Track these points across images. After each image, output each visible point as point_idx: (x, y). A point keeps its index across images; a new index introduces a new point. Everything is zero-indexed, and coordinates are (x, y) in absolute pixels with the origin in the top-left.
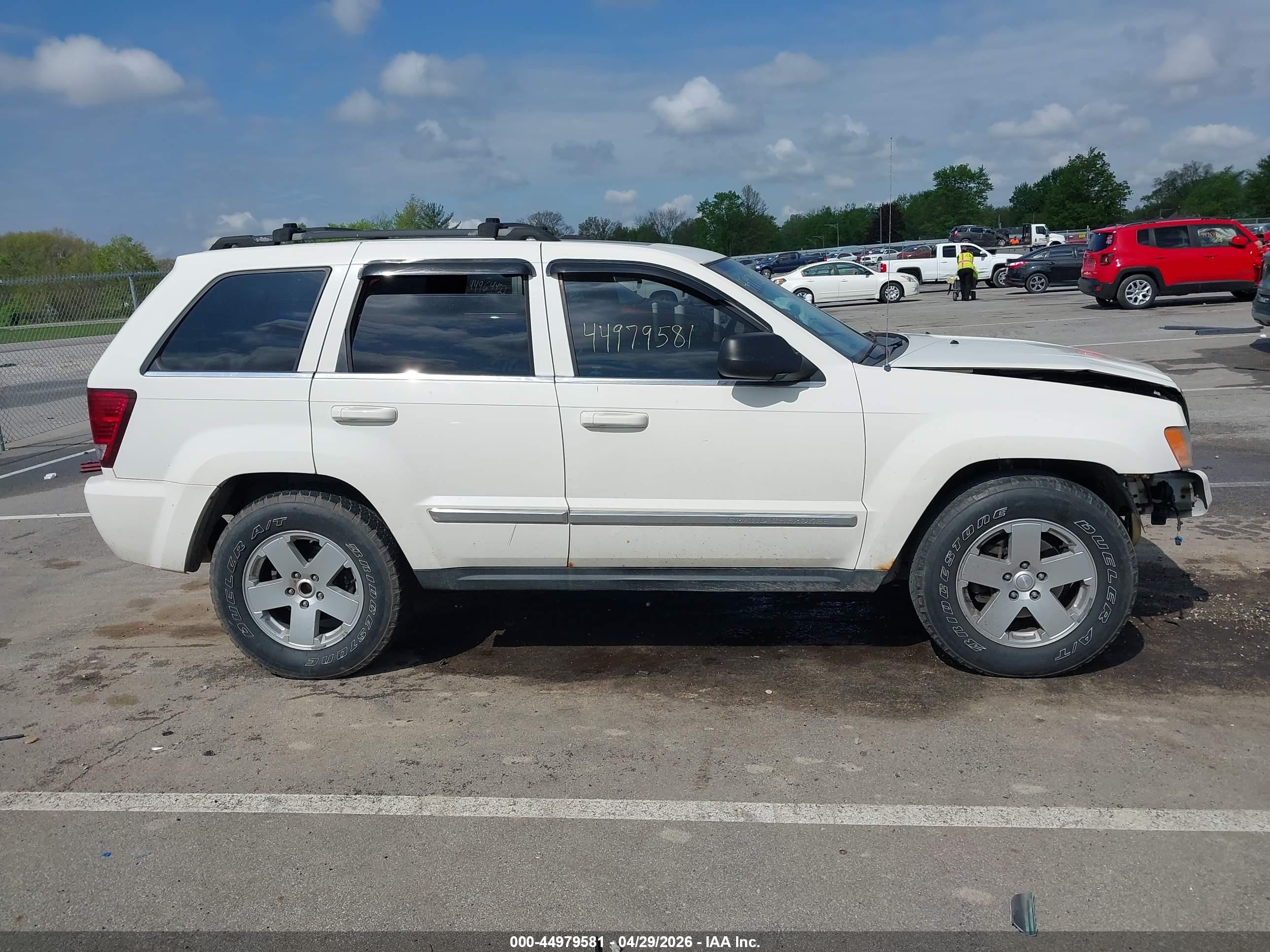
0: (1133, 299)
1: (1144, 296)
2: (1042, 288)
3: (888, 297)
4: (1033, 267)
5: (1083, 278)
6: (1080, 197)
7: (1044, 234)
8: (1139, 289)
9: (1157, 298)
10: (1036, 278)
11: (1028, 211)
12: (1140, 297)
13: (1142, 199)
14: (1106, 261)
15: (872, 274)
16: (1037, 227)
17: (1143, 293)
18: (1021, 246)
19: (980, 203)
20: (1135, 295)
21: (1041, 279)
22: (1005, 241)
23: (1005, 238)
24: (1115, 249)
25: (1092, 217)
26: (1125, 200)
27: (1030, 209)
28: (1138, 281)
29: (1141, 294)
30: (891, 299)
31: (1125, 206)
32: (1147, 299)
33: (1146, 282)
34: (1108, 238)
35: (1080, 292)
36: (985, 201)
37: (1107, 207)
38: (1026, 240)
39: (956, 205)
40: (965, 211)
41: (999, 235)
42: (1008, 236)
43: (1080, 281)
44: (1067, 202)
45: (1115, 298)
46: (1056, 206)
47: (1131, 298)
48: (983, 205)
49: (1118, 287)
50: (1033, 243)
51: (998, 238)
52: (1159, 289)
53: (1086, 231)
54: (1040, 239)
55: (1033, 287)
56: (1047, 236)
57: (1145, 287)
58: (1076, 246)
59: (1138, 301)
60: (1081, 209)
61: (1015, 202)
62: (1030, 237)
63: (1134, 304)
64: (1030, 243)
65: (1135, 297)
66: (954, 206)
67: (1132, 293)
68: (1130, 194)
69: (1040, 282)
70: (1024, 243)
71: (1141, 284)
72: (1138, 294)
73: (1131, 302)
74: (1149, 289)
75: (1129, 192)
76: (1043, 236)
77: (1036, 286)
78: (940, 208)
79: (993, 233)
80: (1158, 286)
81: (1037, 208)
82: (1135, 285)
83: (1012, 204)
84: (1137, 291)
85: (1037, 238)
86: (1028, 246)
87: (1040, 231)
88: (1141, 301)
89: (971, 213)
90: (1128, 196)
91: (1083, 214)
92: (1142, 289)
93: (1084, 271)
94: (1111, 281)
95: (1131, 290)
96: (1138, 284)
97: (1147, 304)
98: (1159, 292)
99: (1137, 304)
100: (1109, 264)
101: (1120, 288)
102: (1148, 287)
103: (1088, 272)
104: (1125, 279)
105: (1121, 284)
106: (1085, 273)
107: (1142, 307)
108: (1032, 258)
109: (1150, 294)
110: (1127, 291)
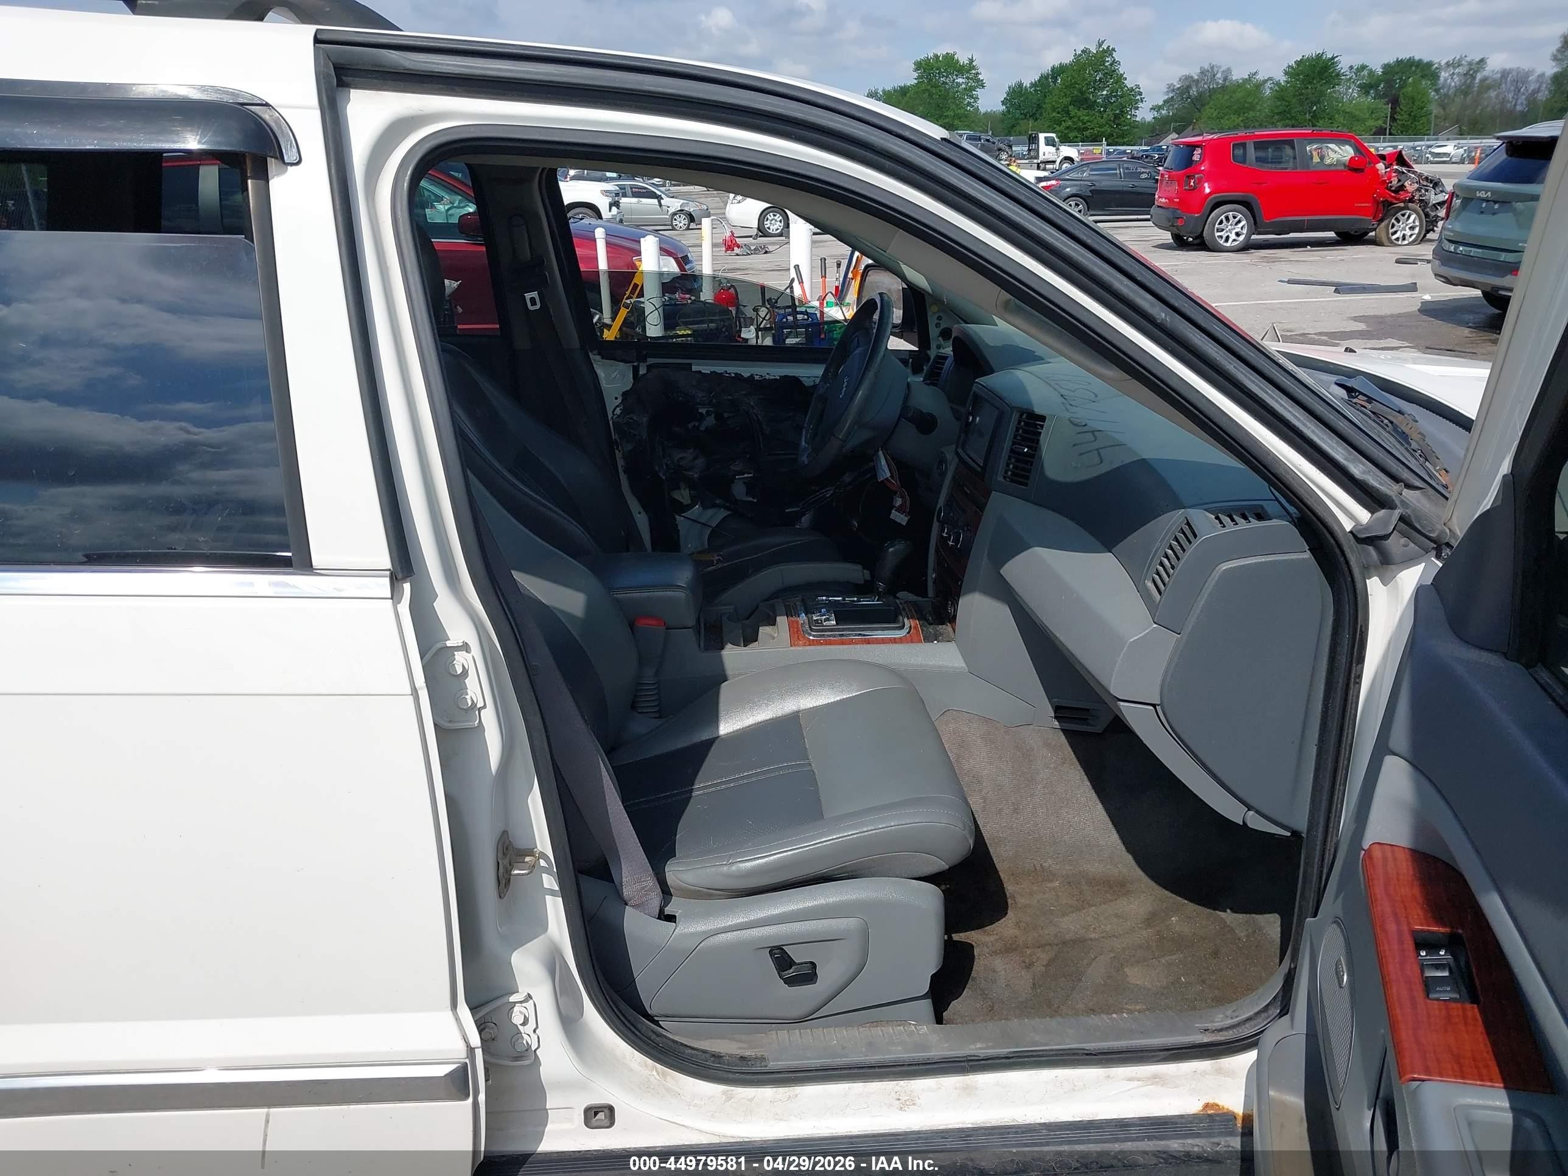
0: (1224, 238)
1: (1238, 234)
4: (1068, 189)
5: (1158, 206)
6: (1083, 102)
7: (1054, 146)
8: (1231, 225)
9: (1254, 237)
10: (1073, 203)
11: (1023, 116)
12: (1233, 236)
13: (1152, 109)
14: (1192, 184)
16: (1046, 138)
17: (1237, 230)
18: (1027, 161)
19: (969, 104)
20: (1227, 232)
21: (1078, 205)
22: (1007, 152)
23: (1007, 150)
24: (1203, 168)
25: (1099, 127)
26: (1137, 108)
27: (1025, 115)
28: (1231, 213)
29: (1234, 232)
31: (1136, 116)
32: (1242, 238)
33: (1241, 216)
34: (1195, 152)
35: (1150, 223)
36: (976, 102)
37: (1116, 117)
38: (1032, 154)
39: (941, 105)
40: (952, 113)
41: (1001, 145)
42: (1010, 147)
43: (1153, 210)
44: (1071, 108)
45: (1201, 236)
46: (1058, 113)
47: (1221, 237)
48: (973, 106)
49: (1207, 220)
50: (1041, 158)
51: (1000, 149)
52: (1256, 226)
53: (1101, 145)
54: (1050, 153)
56: (1058, 149)
57: (1239, 221)
58: (1122, 163)
59: (1230, 240)
60: (1087, 118)
61: (1008, 105)
62: (1037, 150)
63: (1225, 244)
64: (1037, 157)
65: (1226, 235)
66: (938, 106)
67: (1222, 230)
68: (1142, 101)
69: (1078, 209)
70: (1030, 157)
71: (1235, 217)
72: (1230, 231)
73: (1222, 242)
74: (1244, 225)
75: (1141, 99)
76: (1052, 149)
78: (921, 108)
79: (994, 143)
80: (1255, 223)
81: (1034, 114)
82: (1227, 218)
83: (1004, 107)
84: (1229, 227)
85: (1046, 151)
86: (1035, 161)
87: (1049, 142)
88: (1234, 240)
89: (959, 117)
90: (1140, 105)
91: (1089, 124)
92: (1236, 224)
93: (1159, 197)
94: (1198, 213)
95: (1221, 226)
96: (1231, 217)
97: (1241, 246)
98: (1256, 230)
99: (1228, 244)
100: (1194, 189)
101: (1208, 222)
102: (1243, 223)
103: (1166, 199)
104: (1215, 209)
105: (1210, 217)
106: (1160, 200)
107: (1235, 249)
108: (1067, 177)
109: (1245, 231)
110: (1217, 226)
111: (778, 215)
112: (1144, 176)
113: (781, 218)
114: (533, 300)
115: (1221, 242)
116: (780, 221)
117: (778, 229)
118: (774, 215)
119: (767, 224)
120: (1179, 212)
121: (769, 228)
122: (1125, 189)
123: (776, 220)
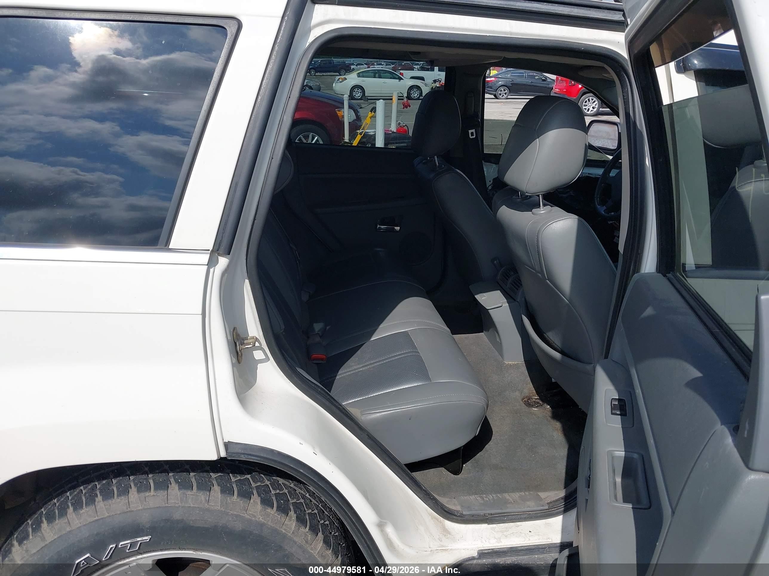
1: (593, 108)
2: (505, 96)
3: (412, 96)
4: (500, 83)
8: (591, 103)
9: (601, 109)
10: (502, 89)
12: (591, 109)
14: (573, 83)
15: (403, 79)
17: (593, 106)
21: (505, 90)
28: (591, 98)
30: (414, 97)
32: (595, 110)
33: (595, 99)
47: (586, 109)
55: (500, 95)
57: (594, 102)
59: (590, 111)
63: (588, 112)
65: (588, 108)
67: (586, 106)
69: (505, 92)
71: (592, 100)
72: (590, 106)
74: (597, 103)
77: (502, 95)
80: (601, 103)
82: (589, 100)
84: (590, 104)
88: (592, 111)
92: (593, 103)
93: (555, 88)
94: (575, 97)
95: (586, 104)
96: (591, 100)
97: (595, 113)
98: (602, 106)
99: (589, 113)
100: (574, 85)
101: (580, 101)
102: (596, 102)
103: (558, 89)
104: (584, 95)
105: (581, 99)
106: (556, 90)
107: (592, 115)
108: (500, 76)
109: (597, 107)
110: (584, 103)
111: (360, 90)
112: (537, 78)
113: (361, 91)
114: (472, 134)
115: (586, 111)
116: (361, 93)
117: (359, 96)
118: (358, 90)
119: (354, 94)
120: (566, 96)
121: (355, 96)
122: (528, 83)
123: (359, 92)
